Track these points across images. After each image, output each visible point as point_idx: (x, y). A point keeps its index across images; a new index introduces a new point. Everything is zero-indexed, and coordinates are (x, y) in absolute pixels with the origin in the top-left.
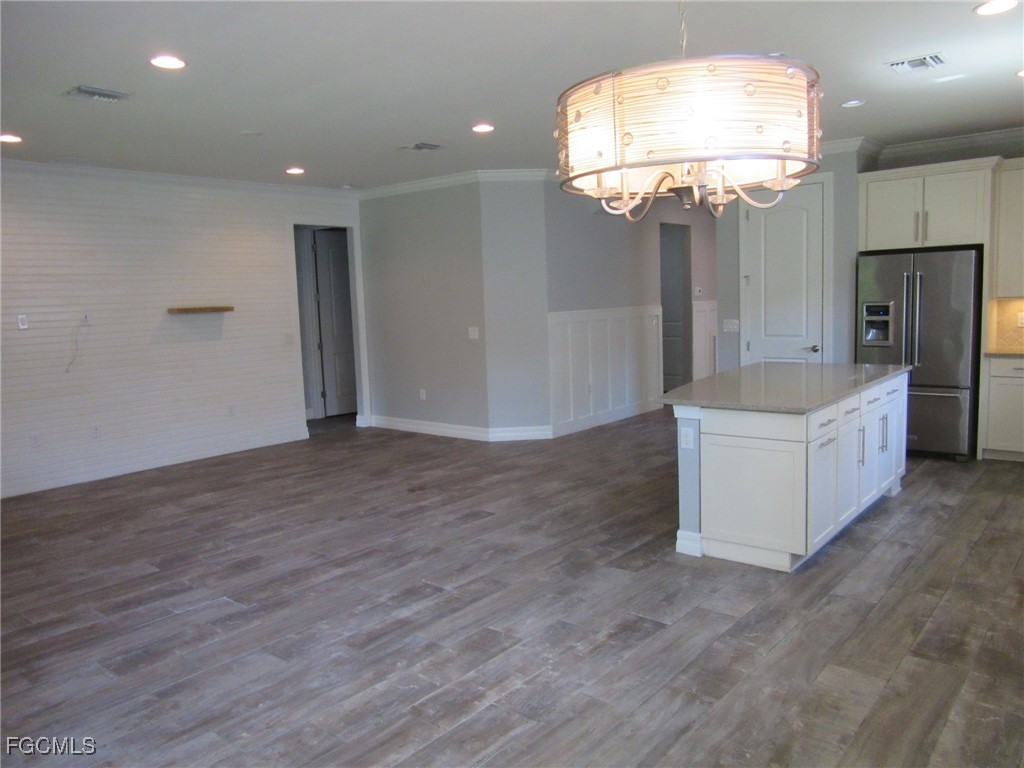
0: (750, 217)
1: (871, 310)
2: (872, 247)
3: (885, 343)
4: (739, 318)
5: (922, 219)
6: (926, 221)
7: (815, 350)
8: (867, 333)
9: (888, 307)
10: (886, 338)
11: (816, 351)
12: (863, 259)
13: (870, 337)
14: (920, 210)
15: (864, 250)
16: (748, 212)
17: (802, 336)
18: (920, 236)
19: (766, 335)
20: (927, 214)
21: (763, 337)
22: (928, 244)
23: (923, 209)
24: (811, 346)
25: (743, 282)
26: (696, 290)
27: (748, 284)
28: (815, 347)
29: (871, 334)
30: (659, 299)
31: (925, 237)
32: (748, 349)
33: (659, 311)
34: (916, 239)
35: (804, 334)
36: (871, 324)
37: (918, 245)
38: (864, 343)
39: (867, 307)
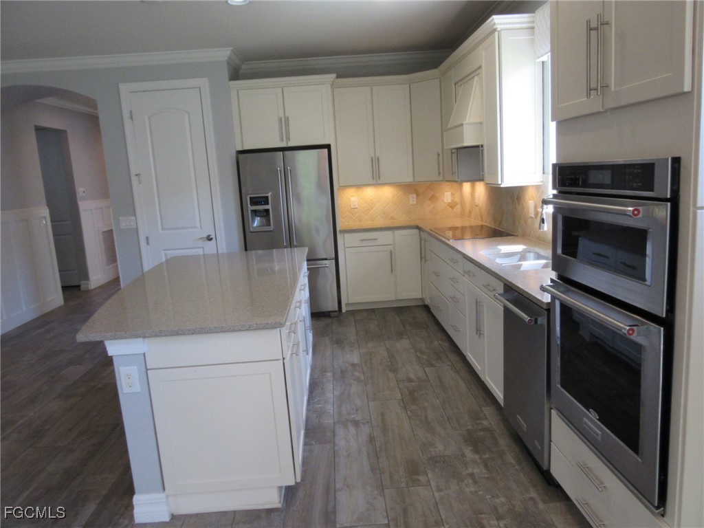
0: (134, 117)
1: (255, 201)
2: (247, 147)
3: (267, 229)
4: (135, 215)
5: (284, 123)
6: (287, 125)
7: (209, 238)
8: (253, 222)
9: (267, 197)
10: (269, 224)
11: (211, 239)
12: (241, 156)
13: (255, 225)
14: (281, 115)
15: (241, 149)
16: (131, 112)
17: (196, 227)
18: (284, 137)
19: (163, 229)
20: (288, 119)
21: (160, 231)
22: (291, 144)
23: (285, 115)
24: (206, 236)
25: (134, 180)
26: (80, 190)
27: (140, 182)
28: (209, 236)
29: (257, 222)
30: (44, 201)
31: (288, 139)
32: (148, 243)
33: (45, 212)
34: (282, 140)
35: (198, 225)
36: (255, 213)
37: (284, 145)
38: (252, 230)
39: (251, 198)
